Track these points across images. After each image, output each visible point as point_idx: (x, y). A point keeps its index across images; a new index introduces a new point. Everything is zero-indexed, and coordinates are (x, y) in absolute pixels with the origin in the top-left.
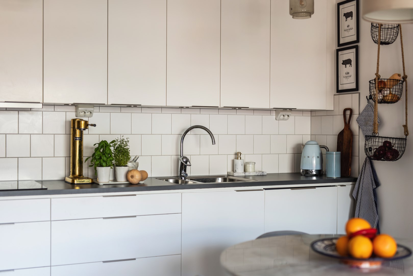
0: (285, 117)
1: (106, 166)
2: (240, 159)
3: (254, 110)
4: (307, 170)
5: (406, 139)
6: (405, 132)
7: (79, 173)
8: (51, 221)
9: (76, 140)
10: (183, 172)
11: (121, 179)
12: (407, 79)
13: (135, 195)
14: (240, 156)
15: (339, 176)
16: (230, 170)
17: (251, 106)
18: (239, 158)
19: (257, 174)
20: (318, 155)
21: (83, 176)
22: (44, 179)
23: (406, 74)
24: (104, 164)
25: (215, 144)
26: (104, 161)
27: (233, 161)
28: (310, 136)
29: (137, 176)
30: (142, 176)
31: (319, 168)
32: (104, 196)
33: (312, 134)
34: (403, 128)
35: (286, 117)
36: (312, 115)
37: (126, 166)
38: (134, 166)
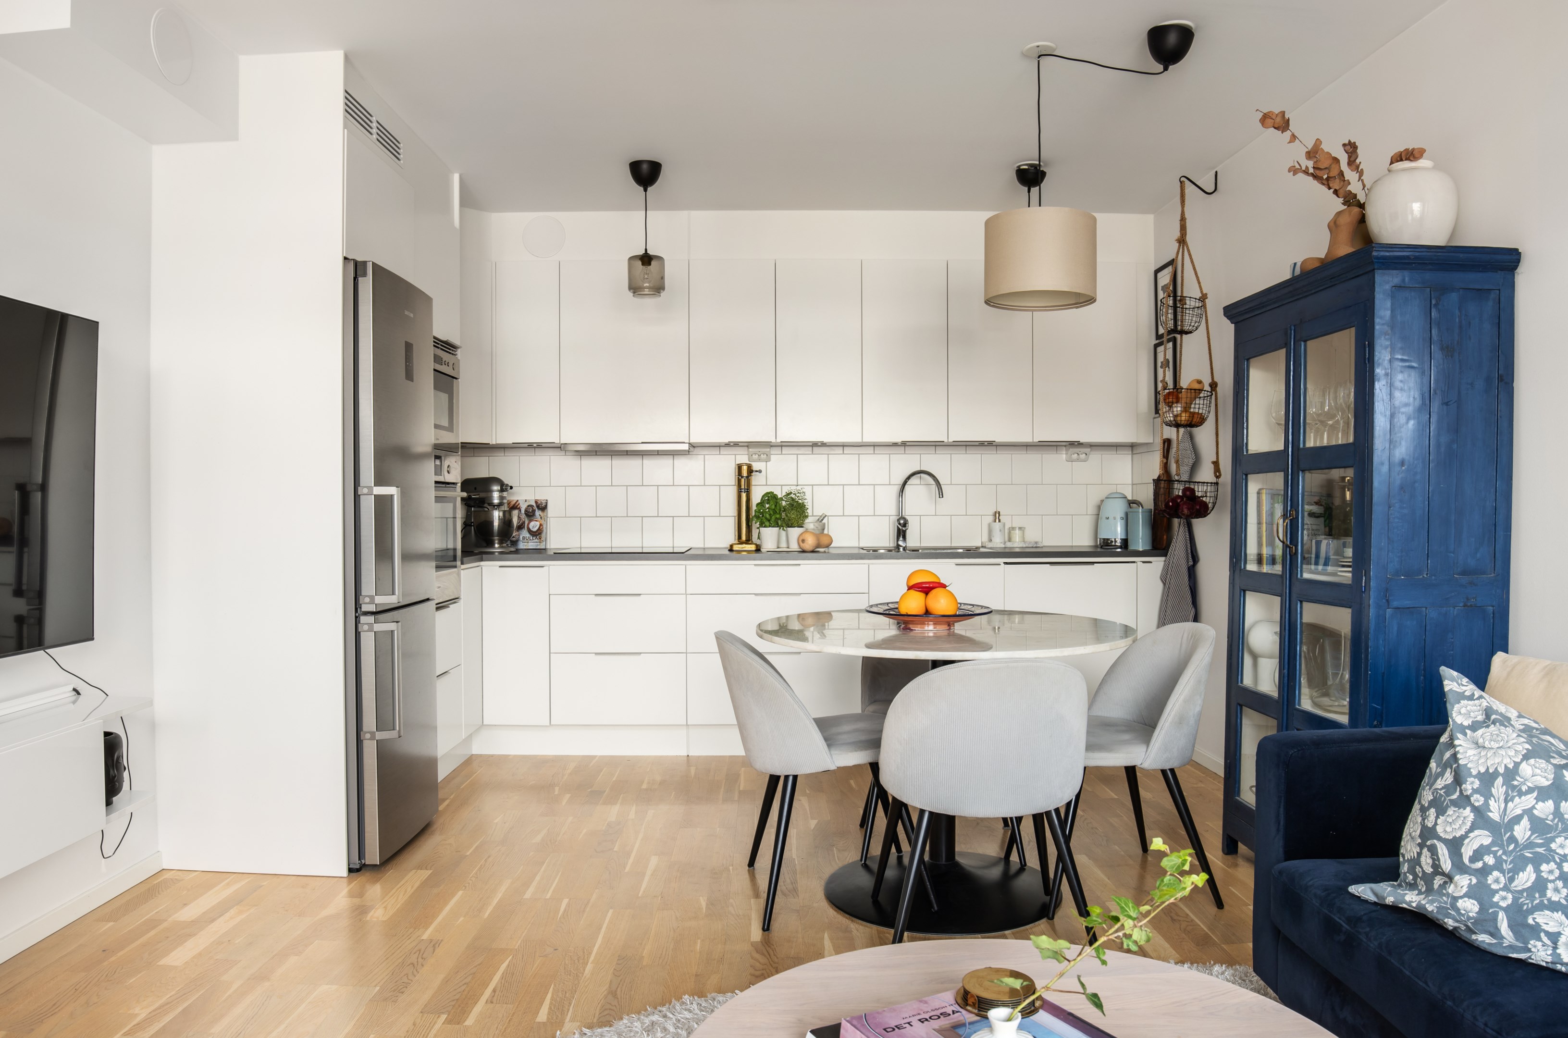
0: (1081, 456)
1: (770, 526)
2: (999, 521)
3: (1027, 446)
4: (1108, 539)
5: (1217, 484)
6: (1215, 473)
7: (746, 538)
8: (686, 594)
9: (741, 492)
10: (901, 539)
11: (794, 546)
12: (1218, 389)
13: (799, 565)
14: (999, 517)
15: (1148, 547)
16: (985, 538)
17: (998, 439)
18: (997, 520)
19: (1027, 545)
20: (1123, 515)
21: (752, 542)
22: (706, 546)
23: (1215, 380)
24: (767, 524)
25: (943, 497)
26: (766, 518)
27: (989, 525)
28: (1131, 486)
29: (810, 540)
30: (818, 540)
31: (1124, 537)
32: (755, 565)
33: (1134, 483)
34: (1212, 466)
35: (1083, 456)
36: (1134, 453)
37: (803, 527)
38: (815, 528)
